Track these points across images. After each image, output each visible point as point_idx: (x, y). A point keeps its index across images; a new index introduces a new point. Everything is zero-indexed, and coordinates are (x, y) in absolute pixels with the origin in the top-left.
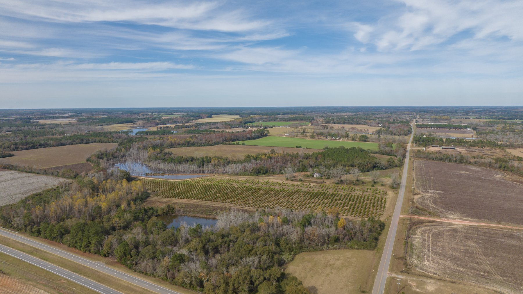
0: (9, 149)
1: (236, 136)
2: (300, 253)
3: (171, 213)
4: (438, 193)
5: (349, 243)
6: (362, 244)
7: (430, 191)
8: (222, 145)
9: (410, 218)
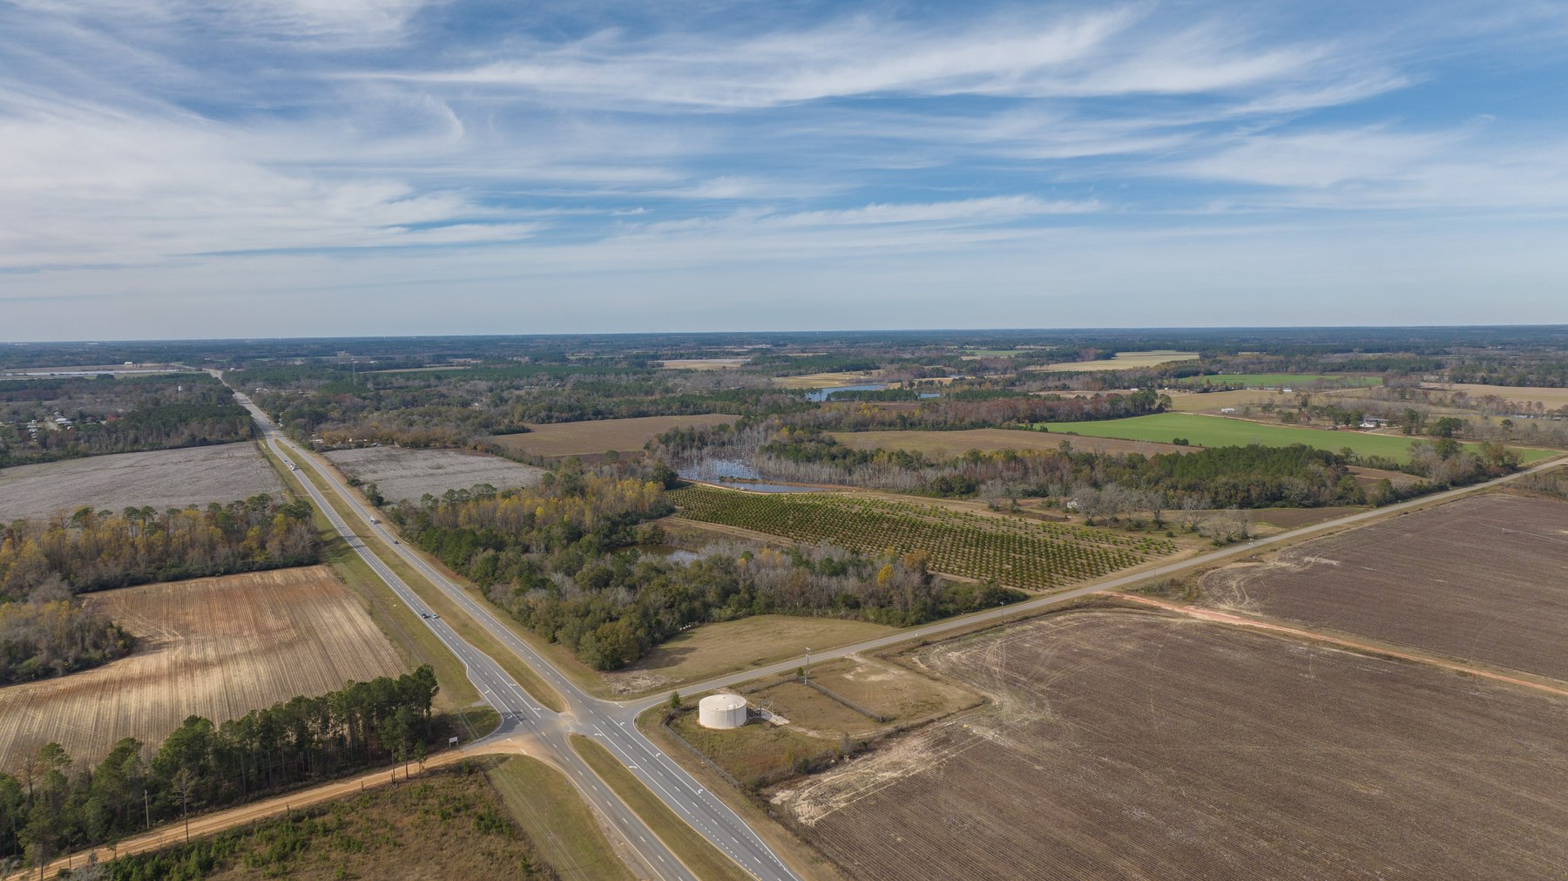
1: (1050, 409)
2: (765, 614)
3: (658, 541)
4: (1317, 565)
5: (868, 611)
6: (890, 614)
7: (1307, 559)
8: (991, 430)
9: (1108, 597)
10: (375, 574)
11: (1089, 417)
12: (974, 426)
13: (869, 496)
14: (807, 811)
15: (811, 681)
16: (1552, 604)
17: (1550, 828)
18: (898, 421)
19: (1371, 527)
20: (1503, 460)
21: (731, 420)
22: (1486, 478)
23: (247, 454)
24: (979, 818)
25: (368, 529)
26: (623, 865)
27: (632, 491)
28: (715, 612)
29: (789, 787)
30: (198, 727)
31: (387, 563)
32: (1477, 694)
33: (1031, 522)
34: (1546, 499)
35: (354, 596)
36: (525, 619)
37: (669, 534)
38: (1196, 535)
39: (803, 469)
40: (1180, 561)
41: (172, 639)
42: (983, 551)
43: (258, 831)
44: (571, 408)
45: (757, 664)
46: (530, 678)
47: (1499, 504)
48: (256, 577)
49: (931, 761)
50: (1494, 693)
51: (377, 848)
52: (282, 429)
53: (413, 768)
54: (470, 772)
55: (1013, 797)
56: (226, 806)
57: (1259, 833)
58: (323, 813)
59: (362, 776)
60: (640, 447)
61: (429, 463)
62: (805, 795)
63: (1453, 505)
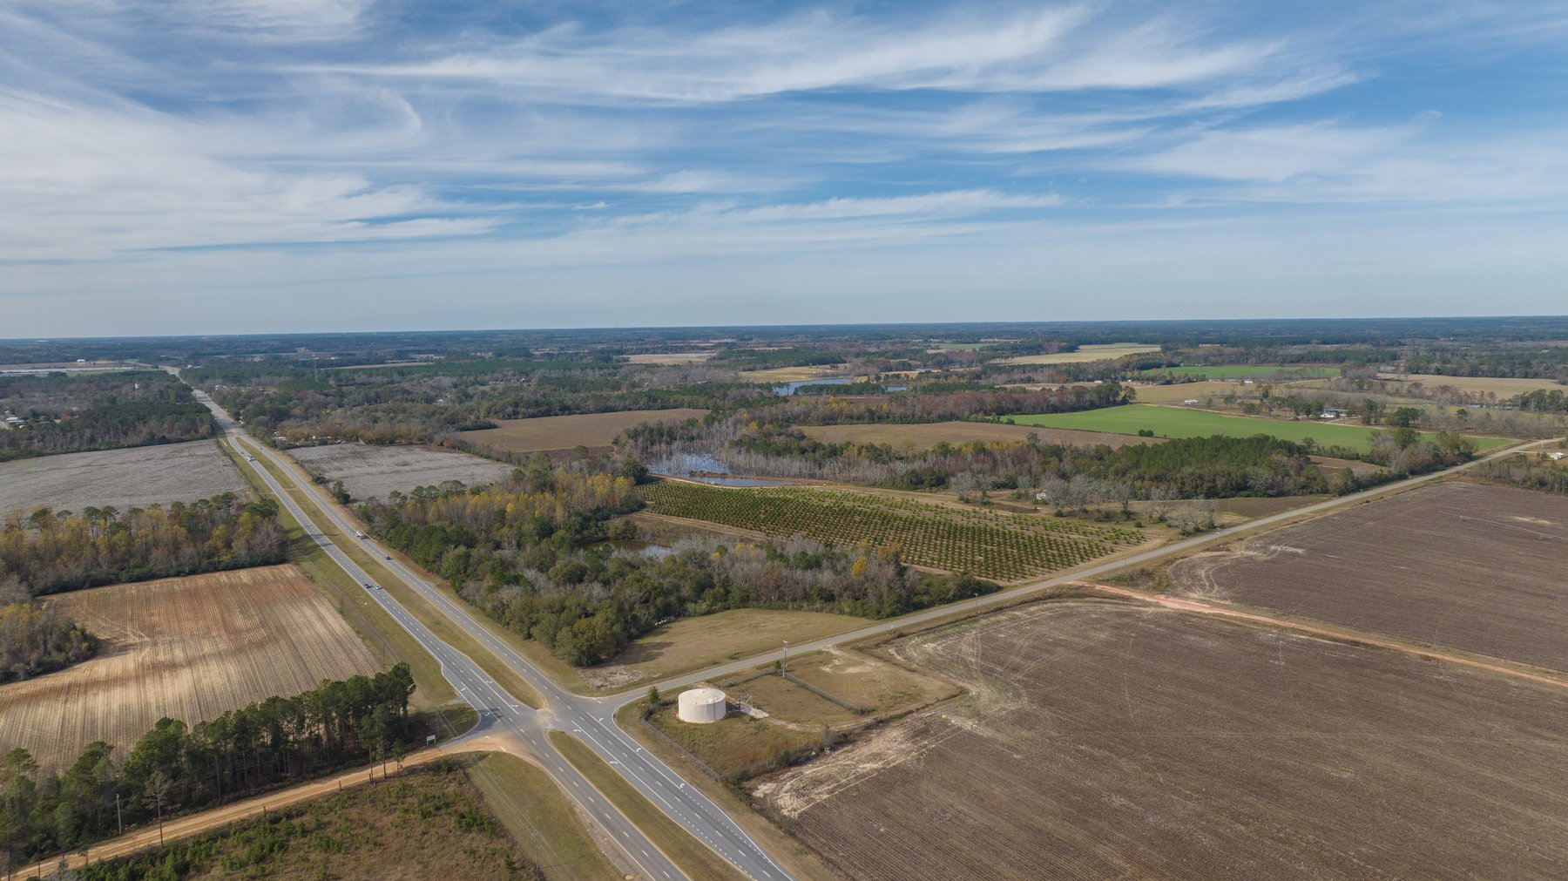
0: (501, 415)
1: (1017, 402)
2: (740, 608)
3: (630, 536)
4: (1283, 553)
5: (843, 604)
6: (866, 606)
7: (1273, 548)
8: (958, 422)
9: (1079, 588)
10: (344, 572)
11: (1055, 409)
12: (941, 418)
13: (840, 489)
14: (789, 804)
15: (789, 674)
16: (1509, 589)
17: (1512, 806)
18: (867, 414)
19: (1335, 515)
20: (1459, 448)
21: (700, 414)
22: (1443, 466)
23: (208, 452)
24: (960, 807)
25: (336, 527)
26: (607, 860)
27: (600, 486)
28: (690, 606)
29: (771, 780)
30: (171, 729)
31: (356, 562)
32: (1441, 677)
33: (1002, 514)
34: (1501, 487)
35: (324, 595)
36: (498, 616)
37: (641, 529)
38: (1164, 525)
39: (774, 463)
40: (1149, 550)
41: (138, 640)
42: (954, 543)
43: (235, 833)
44: (537, 404)
45: (734, 657)
46: (506, 675)
47: (1456, 491)
48: (223, 577)
49: (911, 751)
50: (1458, 676)
51: (357, 848)
52: (243, 427)
53: (391, 767)
54: (450, 770)
55: (993, 786)
56: (201, 808)
57: (1236, 817)
58: (300, 814)
59: (339, 776)
60: (608, 442)
61: (395, 460)
62: (787, 787)
63: (1412, 493)
